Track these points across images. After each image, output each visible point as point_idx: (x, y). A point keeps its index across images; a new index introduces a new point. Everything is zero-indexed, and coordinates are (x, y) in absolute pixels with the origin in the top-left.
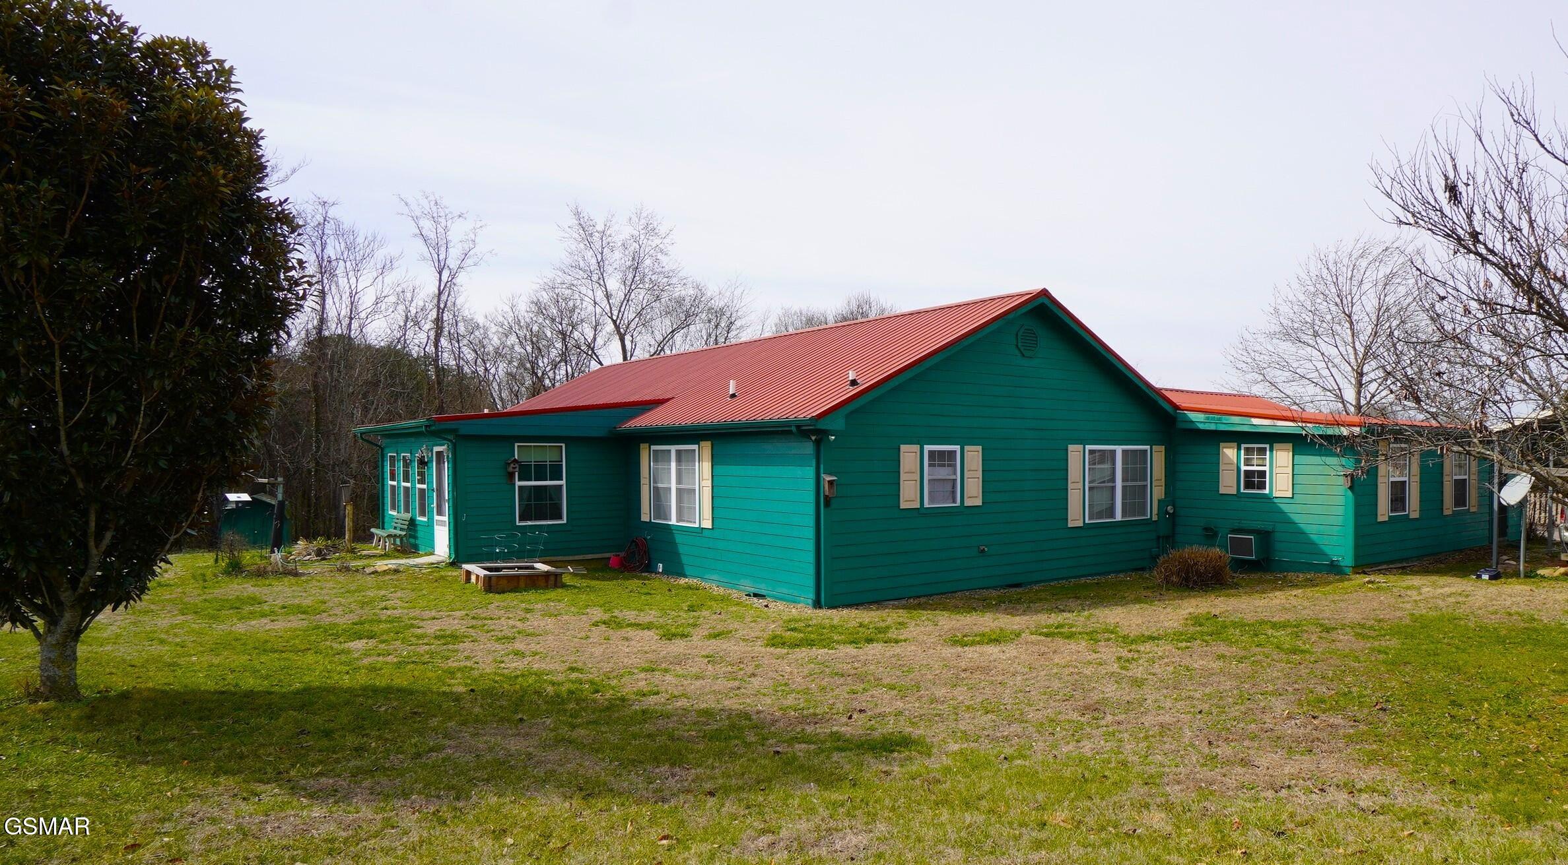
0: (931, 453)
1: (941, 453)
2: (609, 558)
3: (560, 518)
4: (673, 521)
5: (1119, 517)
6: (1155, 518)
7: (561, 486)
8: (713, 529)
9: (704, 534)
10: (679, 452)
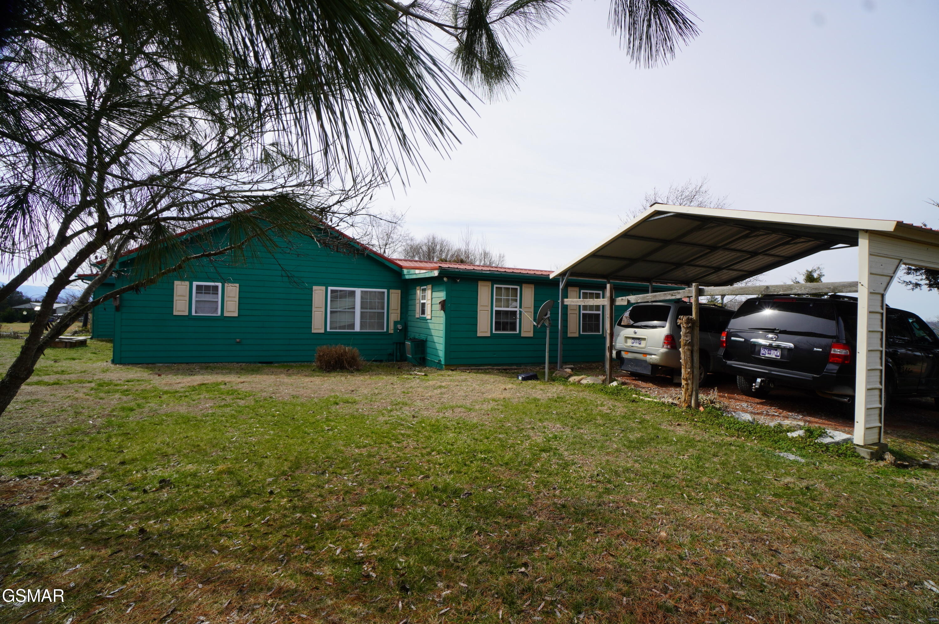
0: (198, 287)
1: (207, 287)
5: (357, 329)
6: (391, 331)
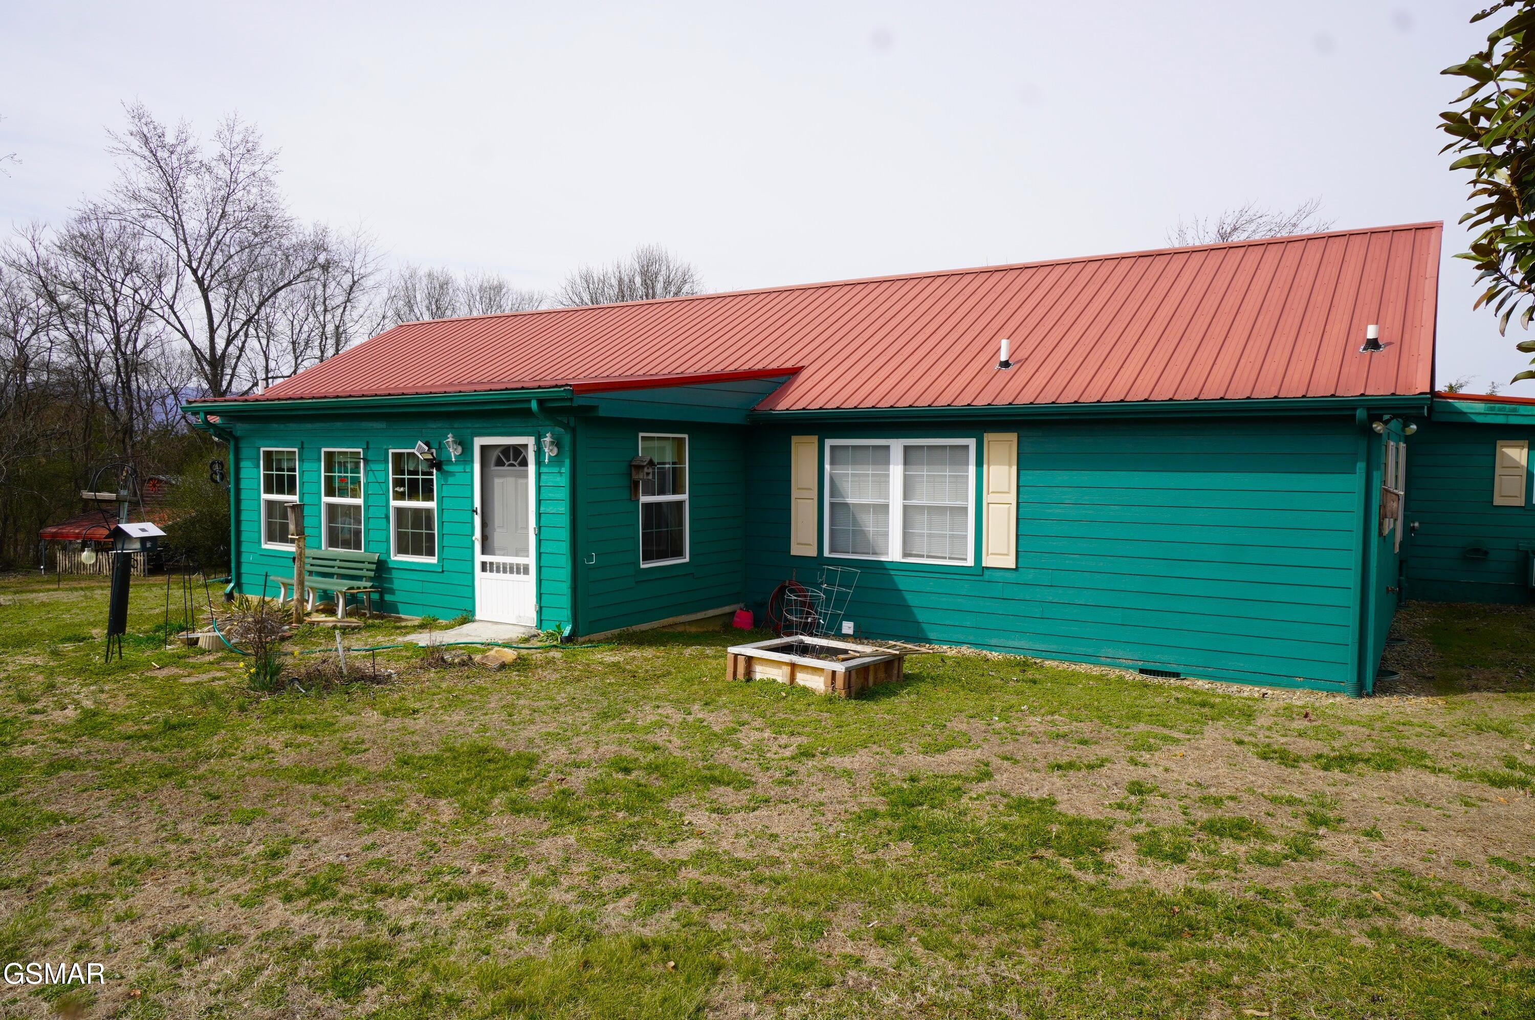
2: (733, 613)
3: (679, 553)
4: (894, 553)
7: (680, 504)
8: (1017, 569)
9: (986, 577)
10: (906, 449)
